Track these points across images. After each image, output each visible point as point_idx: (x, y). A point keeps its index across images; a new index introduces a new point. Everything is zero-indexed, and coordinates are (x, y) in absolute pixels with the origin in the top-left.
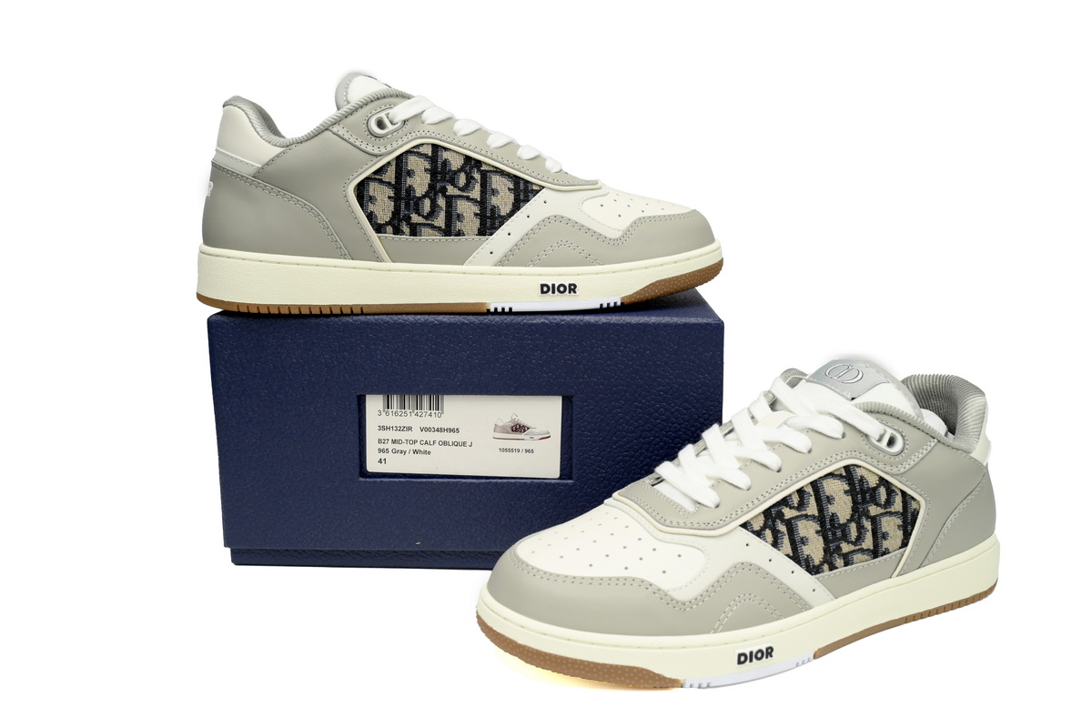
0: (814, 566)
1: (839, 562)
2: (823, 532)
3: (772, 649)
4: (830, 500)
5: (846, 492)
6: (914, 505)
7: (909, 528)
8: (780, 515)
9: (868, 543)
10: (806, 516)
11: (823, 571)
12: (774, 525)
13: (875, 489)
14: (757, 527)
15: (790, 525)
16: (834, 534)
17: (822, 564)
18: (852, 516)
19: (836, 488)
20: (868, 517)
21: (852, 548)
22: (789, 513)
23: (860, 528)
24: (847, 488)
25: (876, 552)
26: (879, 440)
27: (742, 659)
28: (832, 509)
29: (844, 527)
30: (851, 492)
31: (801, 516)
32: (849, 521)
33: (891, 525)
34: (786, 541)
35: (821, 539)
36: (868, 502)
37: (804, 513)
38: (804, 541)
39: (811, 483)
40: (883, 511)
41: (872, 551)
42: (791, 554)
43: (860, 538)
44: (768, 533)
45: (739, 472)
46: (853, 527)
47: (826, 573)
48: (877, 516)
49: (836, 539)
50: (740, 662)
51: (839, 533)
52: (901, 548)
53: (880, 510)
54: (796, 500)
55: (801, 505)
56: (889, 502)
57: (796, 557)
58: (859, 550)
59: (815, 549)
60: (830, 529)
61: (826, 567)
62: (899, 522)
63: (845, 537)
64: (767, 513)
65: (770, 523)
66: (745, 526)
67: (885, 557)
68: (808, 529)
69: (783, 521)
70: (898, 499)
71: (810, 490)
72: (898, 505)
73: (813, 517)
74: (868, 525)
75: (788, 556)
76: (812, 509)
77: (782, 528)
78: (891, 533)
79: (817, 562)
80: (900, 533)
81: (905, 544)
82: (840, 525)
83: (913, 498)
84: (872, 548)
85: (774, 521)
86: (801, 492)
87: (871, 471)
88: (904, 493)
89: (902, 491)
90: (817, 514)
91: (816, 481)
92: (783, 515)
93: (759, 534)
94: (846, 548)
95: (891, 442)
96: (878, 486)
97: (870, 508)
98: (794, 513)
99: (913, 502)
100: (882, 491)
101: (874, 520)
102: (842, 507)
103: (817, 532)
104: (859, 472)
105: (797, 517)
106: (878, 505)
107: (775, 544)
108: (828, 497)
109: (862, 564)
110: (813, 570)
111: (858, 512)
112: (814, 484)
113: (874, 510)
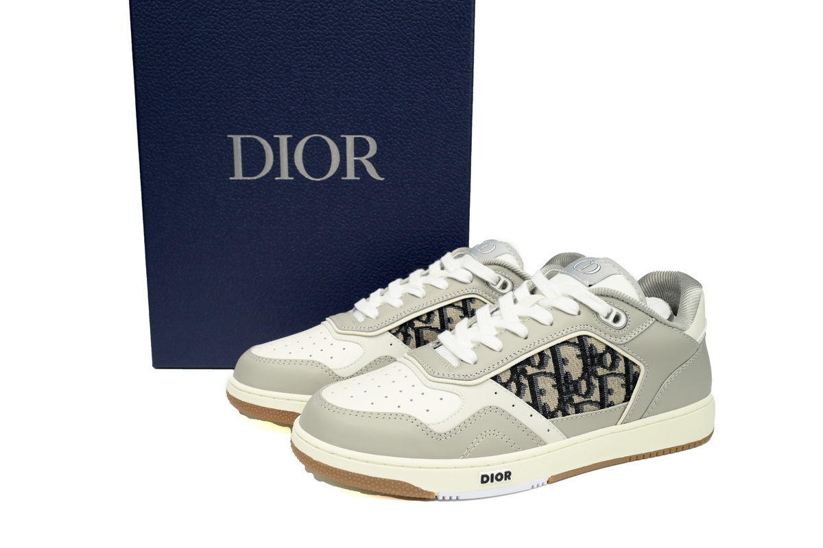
0: (550, 412)
1: (571, 410)
2: (558, 386)
3: (510, 473)
4: (565, 361)
5: (578, 356)
6: (635, 369)
7: (631, 386)
8: (524, 372)
9: (596, 396)
10: (545, 373)
11: (557, 416)
12: (518, 379)
13: (602, 355)
14: (504, 380)
15: (531, 379)
16: (567, 388)
17: (556, 410)
18: (583, 374)
19: (570, 353)
20: (596, 376)
21: (583, 399)
22: (530, 370)
23: (589, 385)
24: (579, 353)
25: (602, 404)
26: (607, 317)
27: (485, 479)
28: (566, 369)
29: (576, 384)
30: (583, 356)
31: (541, 373)
32: (581, 378)
33: (615, 384)
34: (528, 391)
35: (556, 391)
36: (595, 365)
37: (543, 370)
38: (542, 392)
39: (550, 348)
40: (608, 372)
41: (599, 403)
42: (531, 402)
43: (589, 393)
44: (513, 385)
45: (495, 338)
46: (583, 384)
47: (560, 418)
48: (603, 376)
49: (569, 392)
50: (483, 482)
51: (571, 388)
52: (624, 402)
53: (606, 372)
54: (537, 360)
55: (542, 364)
56: (613, 366)
57: (535, 404)
58: (588, 401)
59: (551, 399)
60: (564, 384)
61: (560, 413)
62: (623, 381)
63: (577, 391)
64: (513, 369)
65: (515, 377)
66: (495, 378)
67: (610, 408)
68: (546, 383)
69: (526, 376)
70: (622, 364)
71: (549, 353)
72: (621, 368)
73: (551, 374)
74: (596, 382)
75: (528, 403)
76: (550, 368)
77: (525, 381)
78: (616, 390)
79: (552, 409)
80: (623, 391)
81: (627, 399)
82: (573, 381)
83: (634, 363)
84: (599, 401)
85: (518, 376)
86: (541, 354)
87: (599, 341)
88: (626, 359)
89: (624, 357)
90: (553, 372)
91: (554, 346)
92: (526, 371)
93: (506, 385)
94: (577, 399)
95: (617, 319)
96: (604, 353)
97: (598, 369)
98: (535, 371)
99: (634, 367)
100: (608, 357)
101: (601, 379)
102: (574, 368)
103: (553, 386)
104: (590, 341)
105: (537, 374)
106: (604, 367)
107: (519, 394)
108: (563, 359)
109: (590, 413)
110: (549, 414)
111: (587, 372)
112: (552, 349)
113: (601, 371)
